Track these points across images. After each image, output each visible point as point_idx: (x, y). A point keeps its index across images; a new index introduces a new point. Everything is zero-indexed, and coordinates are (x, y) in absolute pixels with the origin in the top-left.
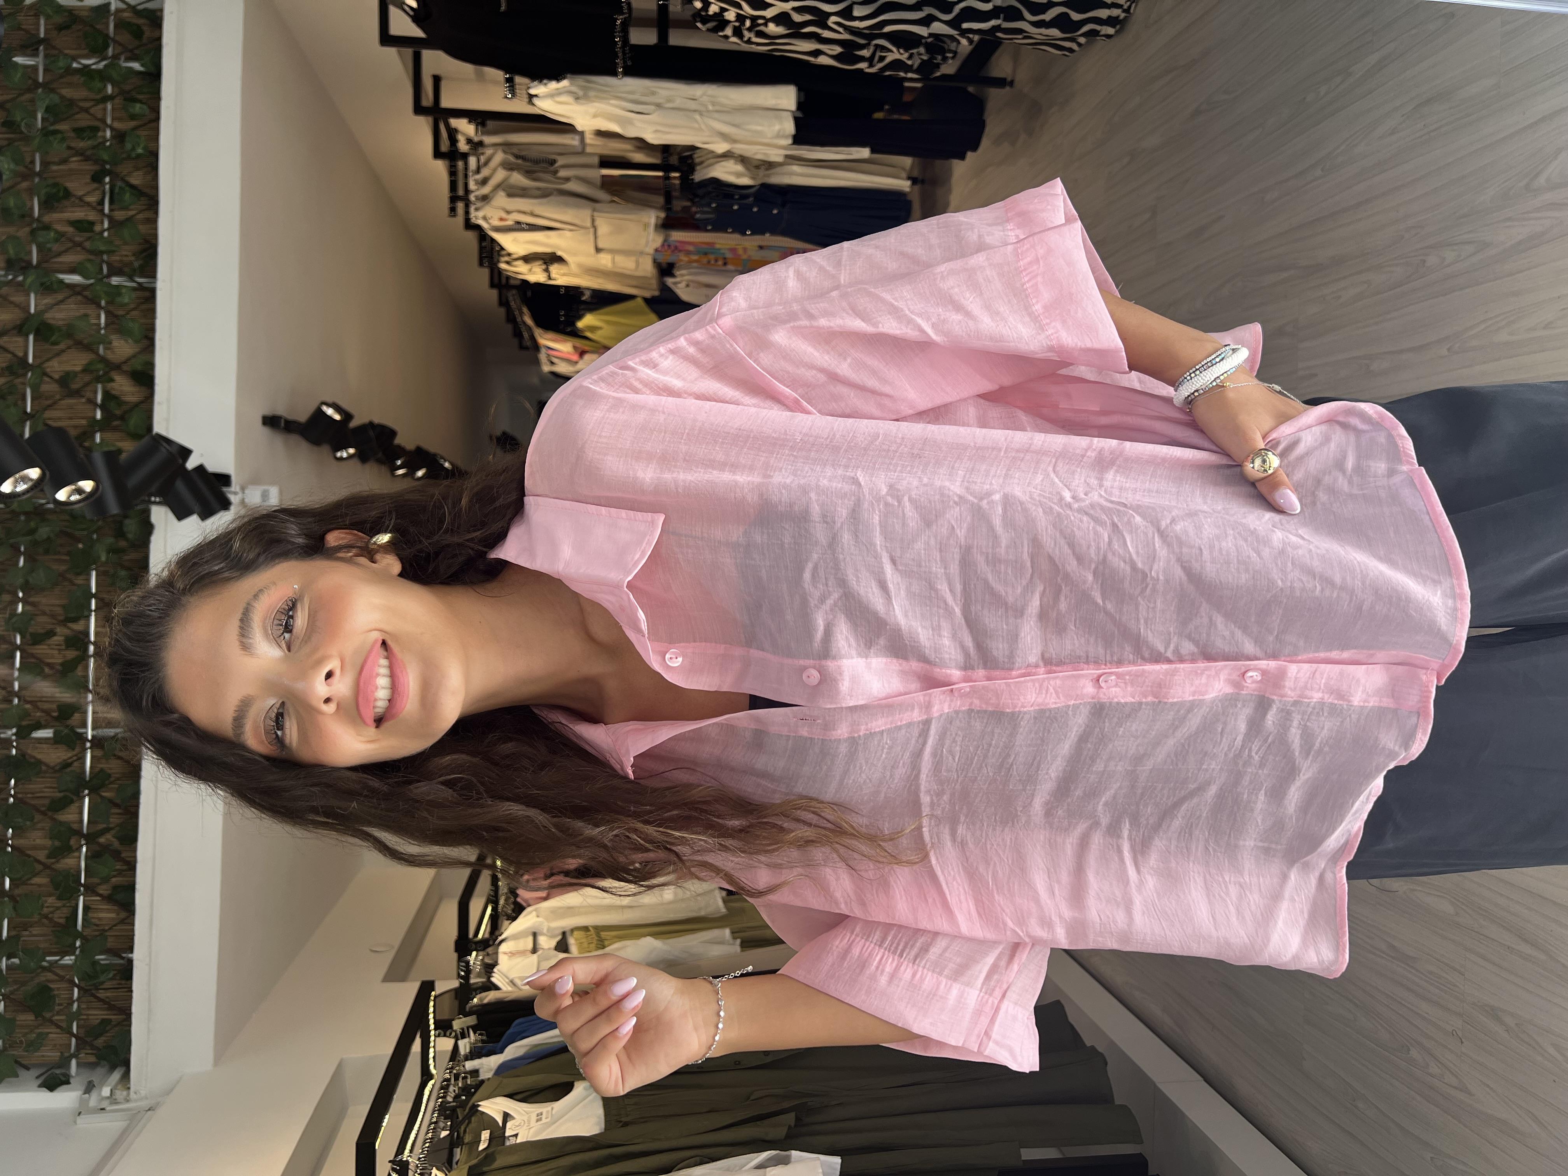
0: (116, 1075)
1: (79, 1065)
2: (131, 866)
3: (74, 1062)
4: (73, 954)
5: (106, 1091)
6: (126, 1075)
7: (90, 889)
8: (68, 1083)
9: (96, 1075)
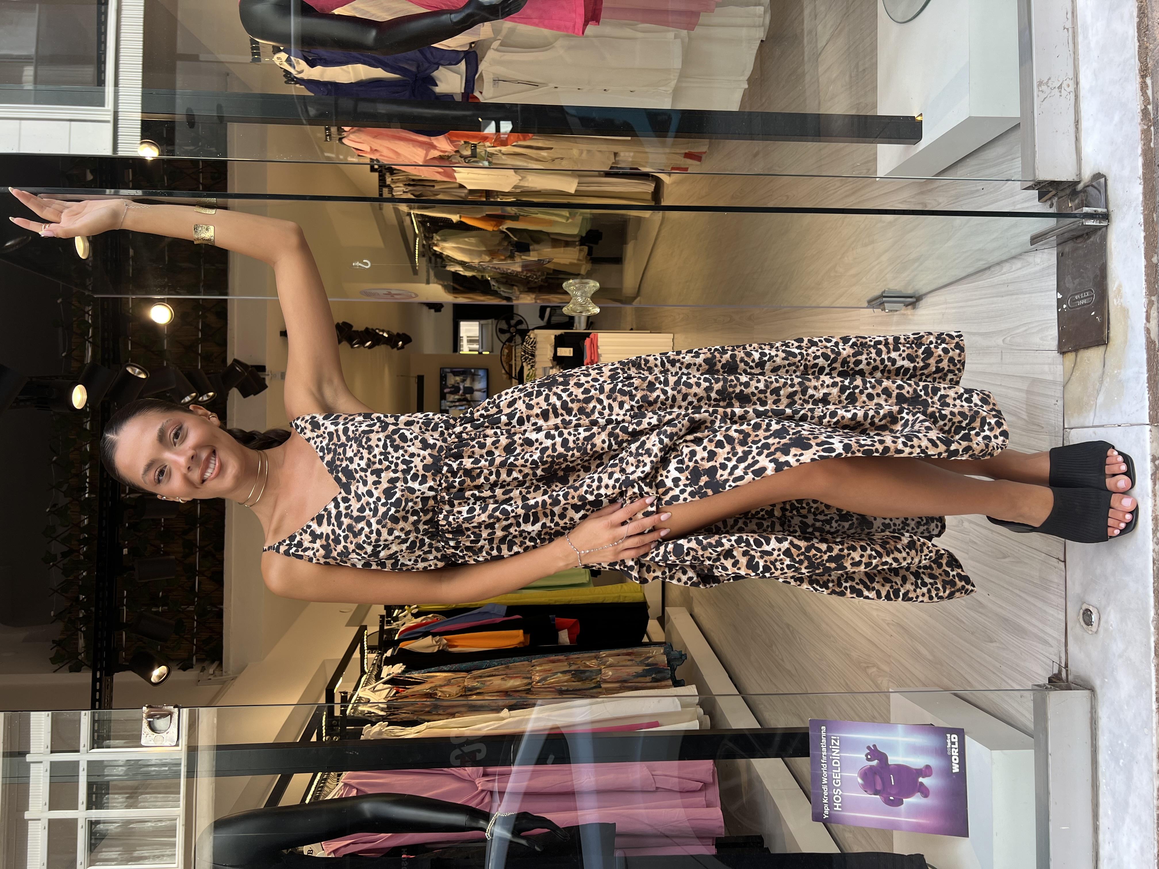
0: (216, 663)
1: (197, 660)
2: (221, 562)
3: (194, 658)
4: (193, 604)
5: (211, 671)
6: (221, 664)
7: (201, 573)
8: (192, 668)
9: (206, 664)
